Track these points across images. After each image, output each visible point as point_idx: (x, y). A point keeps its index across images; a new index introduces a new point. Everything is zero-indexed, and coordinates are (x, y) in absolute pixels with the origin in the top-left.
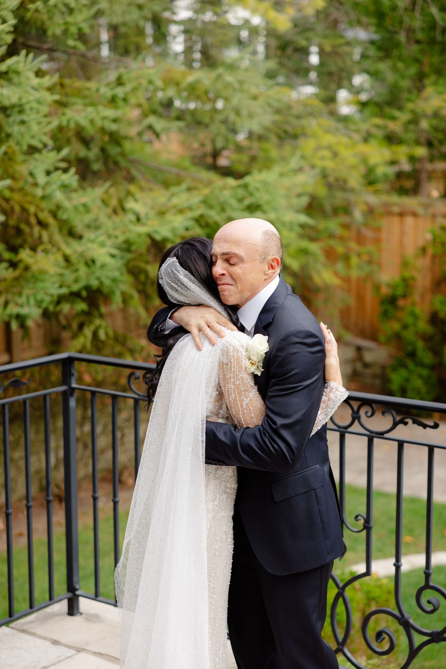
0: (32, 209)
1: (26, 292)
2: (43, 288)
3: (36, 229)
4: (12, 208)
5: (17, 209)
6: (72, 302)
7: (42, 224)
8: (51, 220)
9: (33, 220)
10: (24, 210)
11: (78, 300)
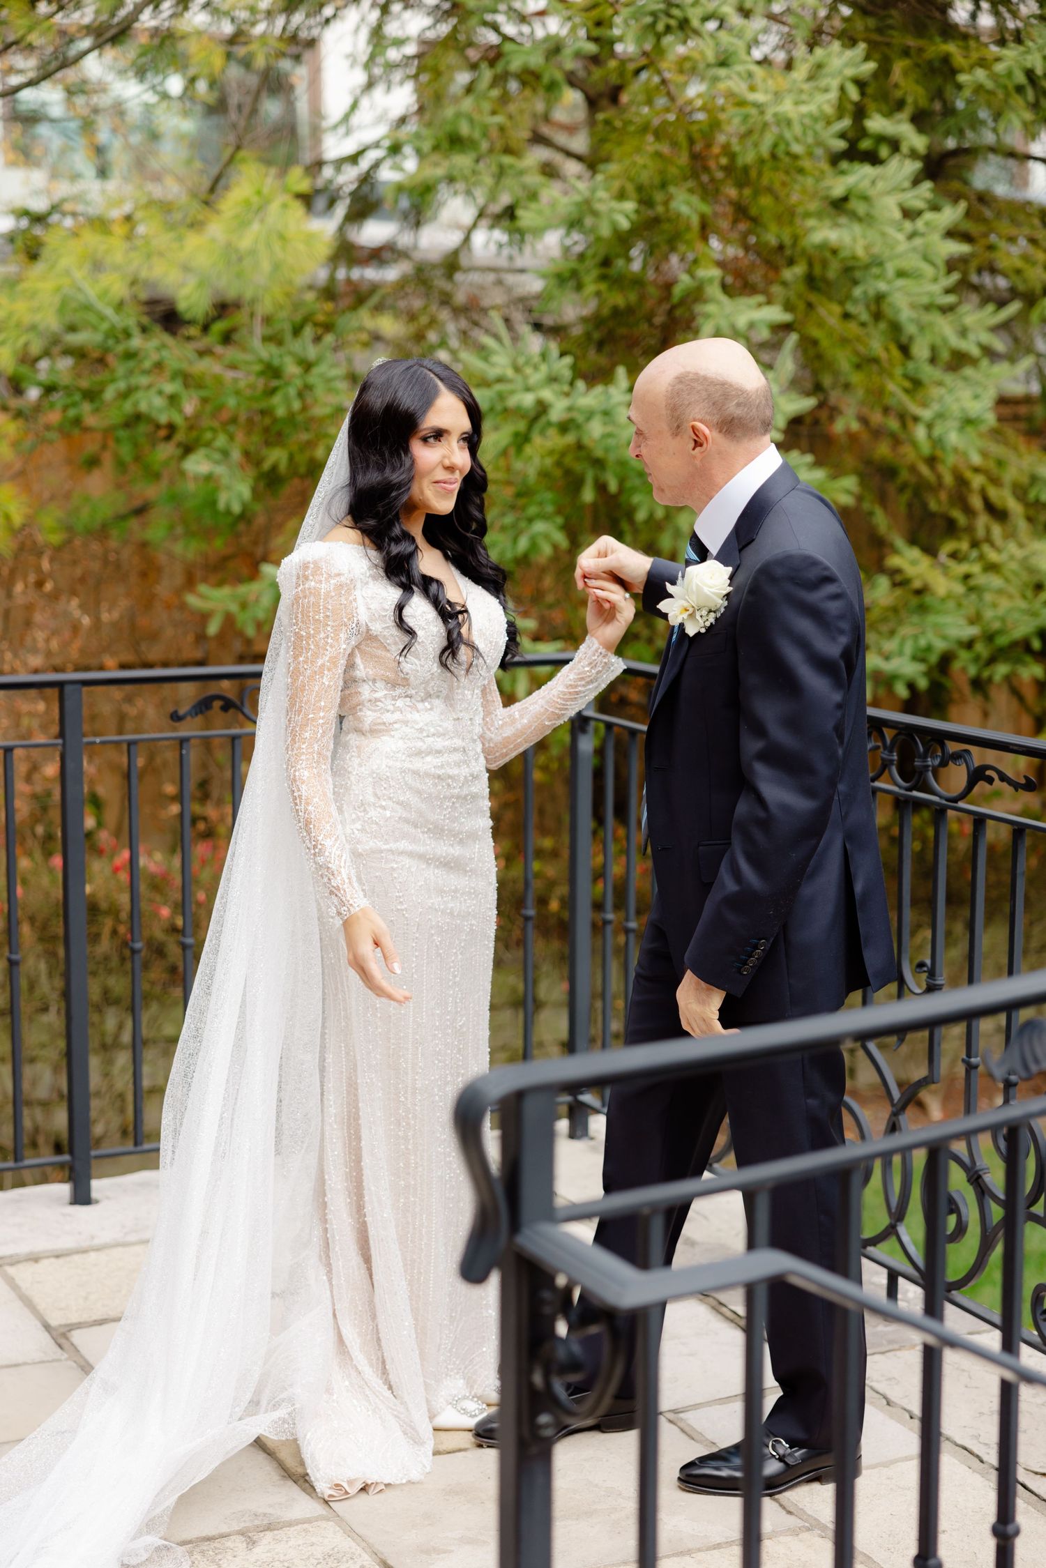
0: (977, 481)
1: (906, 630)
2: (936, 627)
3: (982, 520)
4: (939, 477)
5: (948, 479)
6: (1018, 661)
7: (998, 514)
8: (1014, 506)
9: (976, 502)
10: (962, 482)
11: (1028, 659)
